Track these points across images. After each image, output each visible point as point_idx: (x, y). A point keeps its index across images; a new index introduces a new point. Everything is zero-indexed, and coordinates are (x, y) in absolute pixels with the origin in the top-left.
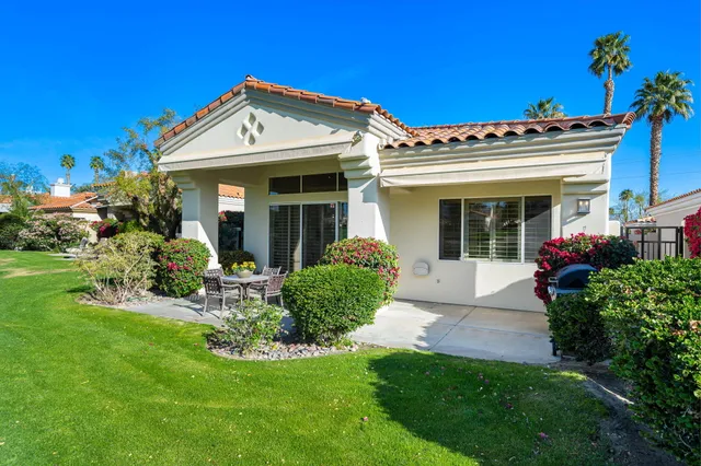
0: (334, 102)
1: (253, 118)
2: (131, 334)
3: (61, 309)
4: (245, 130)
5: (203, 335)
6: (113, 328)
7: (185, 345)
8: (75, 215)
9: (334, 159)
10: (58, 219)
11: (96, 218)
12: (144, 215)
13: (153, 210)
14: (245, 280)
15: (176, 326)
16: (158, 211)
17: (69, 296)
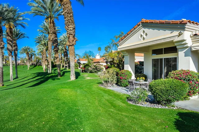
0: (171, 22)
1: (144, 32)
2: (109, 95)
3: (95, 87)
4: (141, 36)
5: (127, 97)
6: (105, 93)
7: (121, 99)
8: (101, 64)
9: (172, 42)
10: (97, 65)
11: (105, 64)
12: (116, 63)
13: (118, 62)
14: (141, 83)
15: (121, 94)
16: (119, 62)
17: (97, 84)
